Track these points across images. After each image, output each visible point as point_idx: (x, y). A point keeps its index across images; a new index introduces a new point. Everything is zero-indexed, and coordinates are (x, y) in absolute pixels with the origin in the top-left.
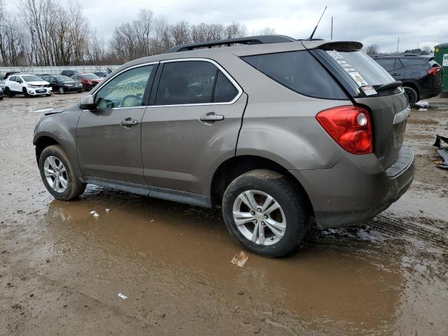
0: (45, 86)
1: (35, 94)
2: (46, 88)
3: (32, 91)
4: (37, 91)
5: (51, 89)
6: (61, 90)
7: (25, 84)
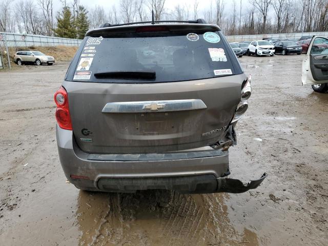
0: (271, 49)
1: (262, 54)
2: (270, 50)
3: (260, 52)
4: (263, 53)
5: (274, 51)
6: (284, 52)
7: (257, 47)
